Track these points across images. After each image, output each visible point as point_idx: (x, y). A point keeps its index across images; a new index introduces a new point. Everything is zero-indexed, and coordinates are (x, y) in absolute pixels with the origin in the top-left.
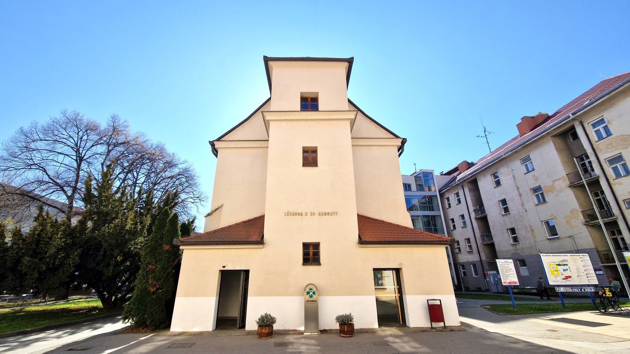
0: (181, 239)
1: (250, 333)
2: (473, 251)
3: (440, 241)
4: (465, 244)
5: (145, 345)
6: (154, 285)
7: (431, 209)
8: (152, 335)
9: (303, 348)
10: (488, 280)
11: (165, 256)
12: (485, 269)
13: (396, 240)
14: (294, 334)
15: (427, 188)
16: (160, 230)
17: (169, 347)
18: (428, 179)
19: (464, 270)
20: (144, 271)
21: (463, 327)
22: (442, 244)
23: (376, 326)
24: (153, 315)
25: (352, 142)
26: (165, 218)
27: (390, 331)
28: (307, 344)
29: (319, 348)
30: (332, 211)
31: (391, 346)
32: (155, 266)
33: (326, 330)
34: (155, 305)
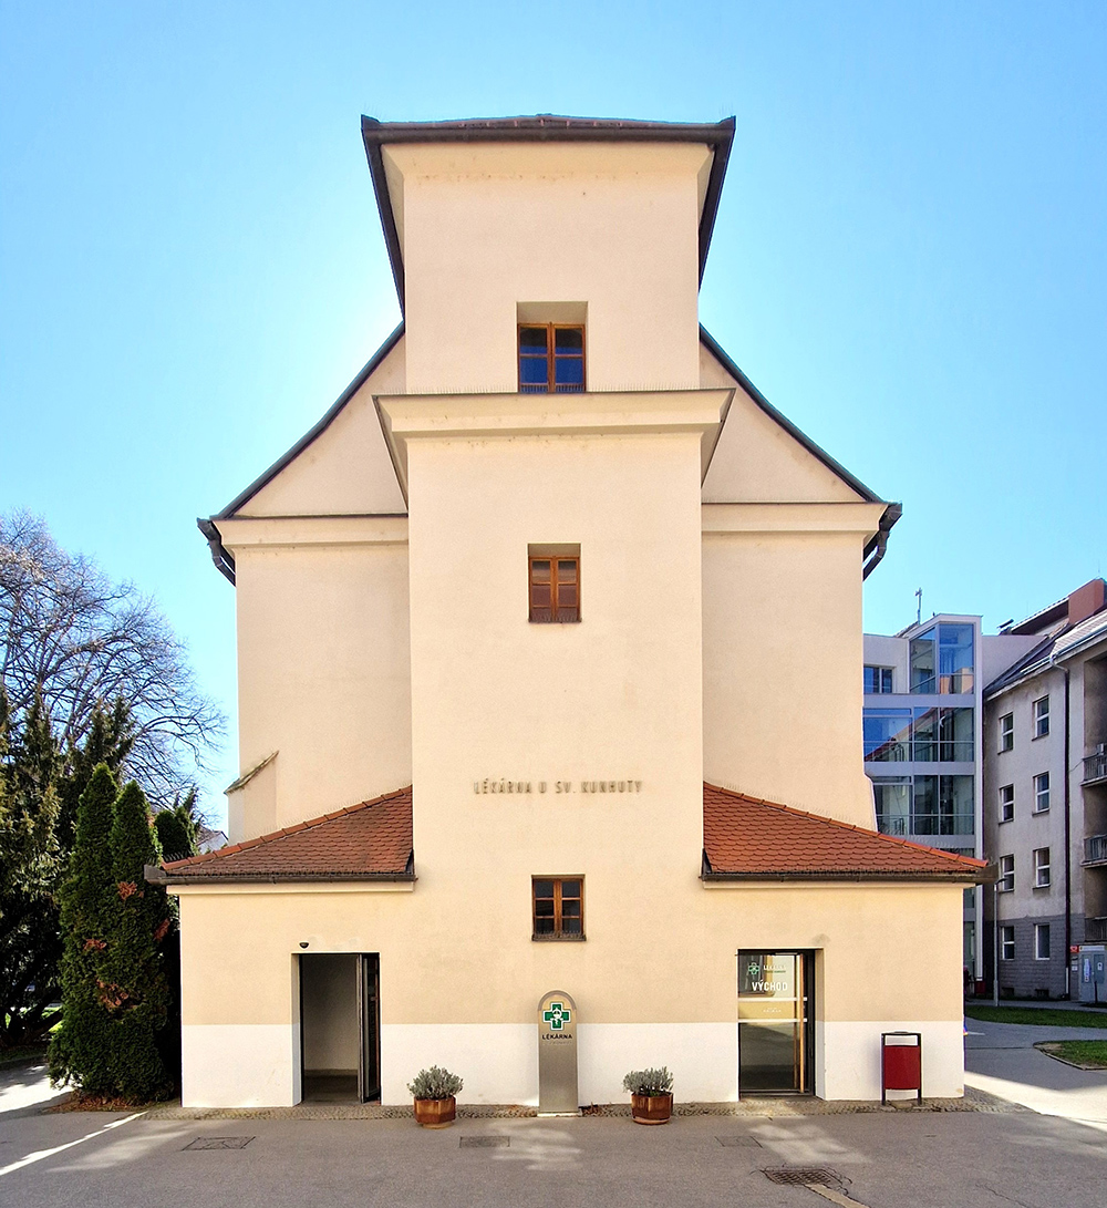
0: (165, 866)
1: (394, 1112)
2: (1052, 889)
3: (950, 872)
4: (1031, 865)
5: (123, 1142)
6: (115, 995)
7: (948, 755)
8: (138, 1115)
9: (536, 1152)
10: (1074, 968)
11: (128, 914)
12: (1073, 940)
13: (816, 869)
14: (510, 1116)
15: (947, 681)
16: (98, 837)
17: (186, 1148)
18: (953, 649)
19: (1012, 940)
20: (78, 954)
21: (970, 1102)
22: (955, 881)
23: (733, 1096)
24: (129, 1068)
25: (703, 519)
26: (102, 798)
27: (768, 1109)
28: (545, 1142)
29: (577, 1151)
30: (625, 779)
31: (767, 1147)
32: (105, 941)
33: (596, 1106)
34: (128, 1045)
